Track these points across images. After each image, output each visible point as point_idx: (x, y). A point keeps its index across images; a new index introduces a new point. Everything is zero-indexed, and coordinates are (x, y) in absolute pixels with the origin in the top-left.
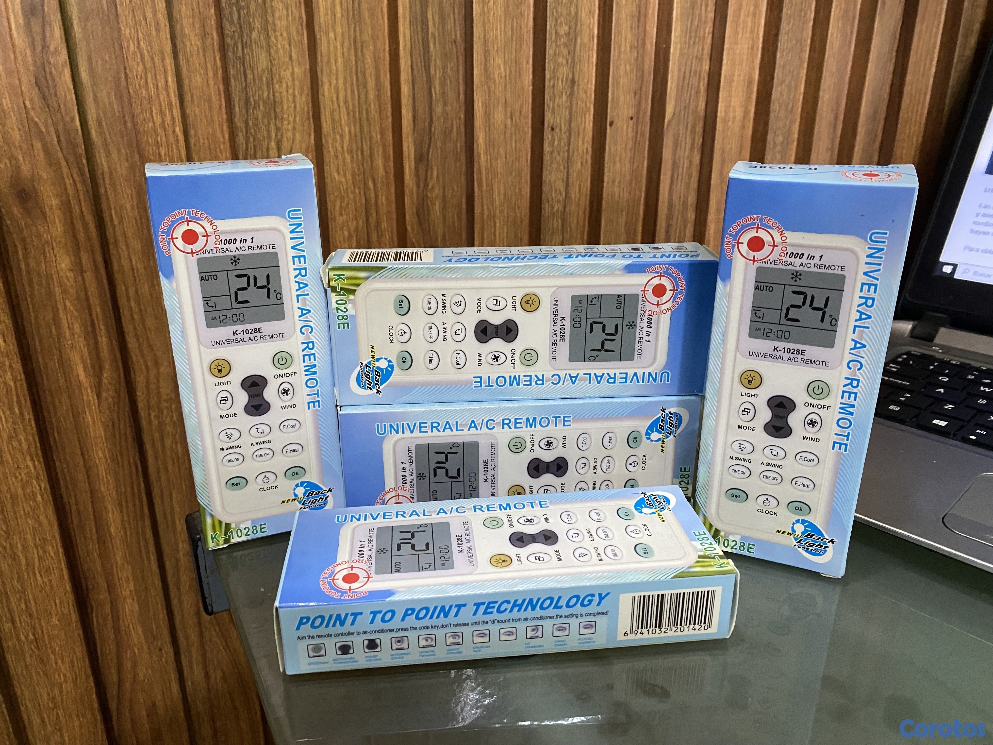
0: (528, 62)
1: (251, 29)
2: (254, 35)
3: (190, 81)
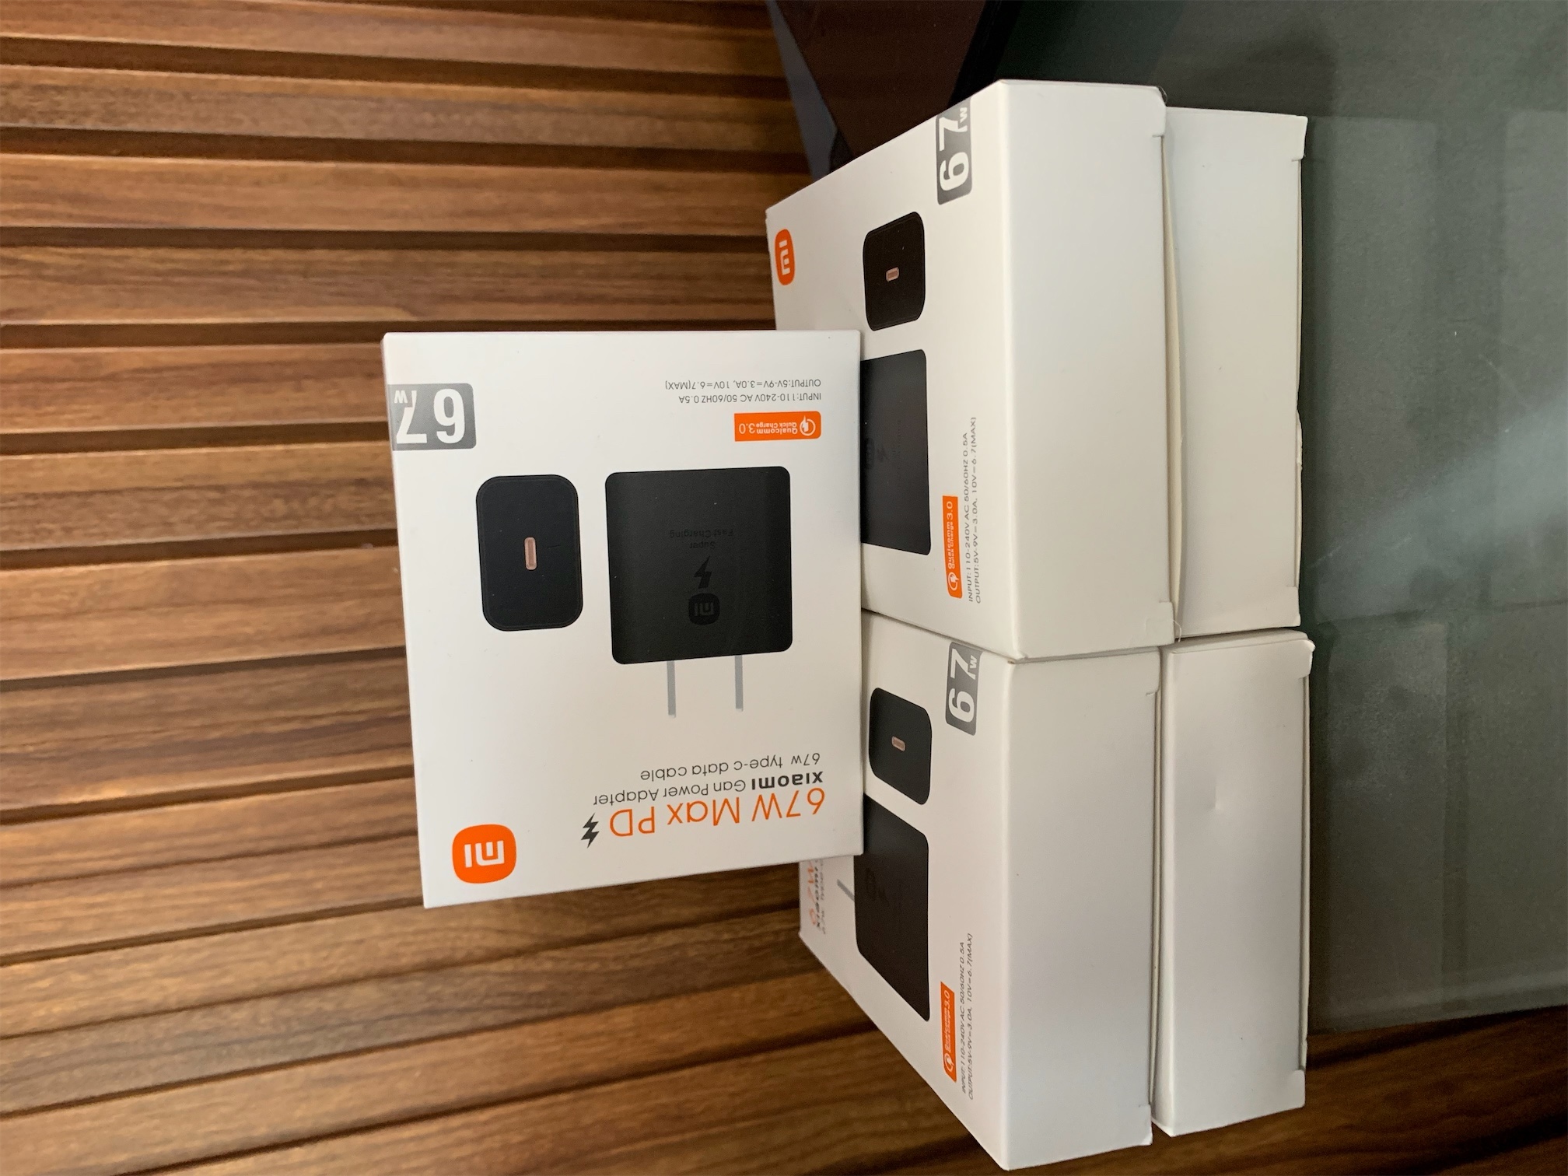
0: (336, 557)
2: (329, 1007)
3: (405, 1097)
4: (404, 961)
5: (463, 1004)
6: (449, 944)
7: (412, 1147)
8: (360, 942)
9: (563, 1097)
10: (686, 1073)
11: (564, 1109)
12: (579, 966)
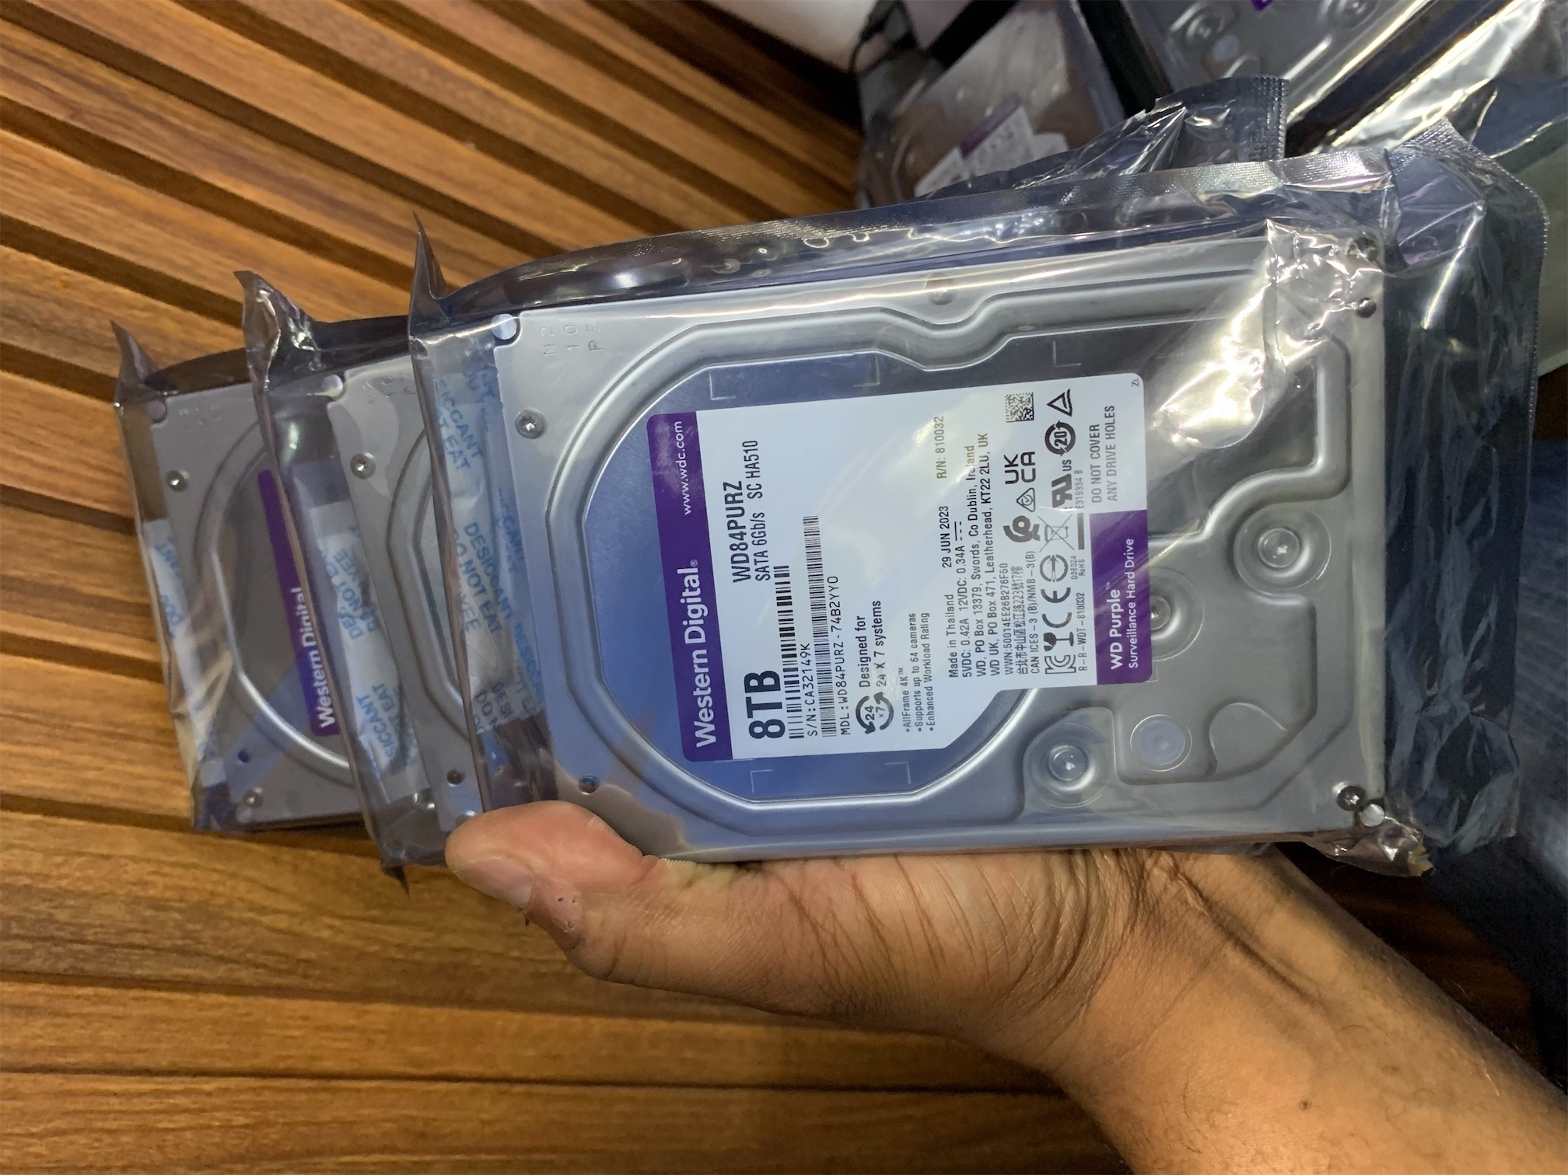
1: (51, 920)
2: (62, 916)
3: (109, 1049)
4: (152, 892)
5: (221, 952)
6: (210, 887)
7: (115, 1103)
8: (107, 857)
9: (305, 1083)
10: (442, 1086)
11: (303, 1097)
12: (358, 943)
